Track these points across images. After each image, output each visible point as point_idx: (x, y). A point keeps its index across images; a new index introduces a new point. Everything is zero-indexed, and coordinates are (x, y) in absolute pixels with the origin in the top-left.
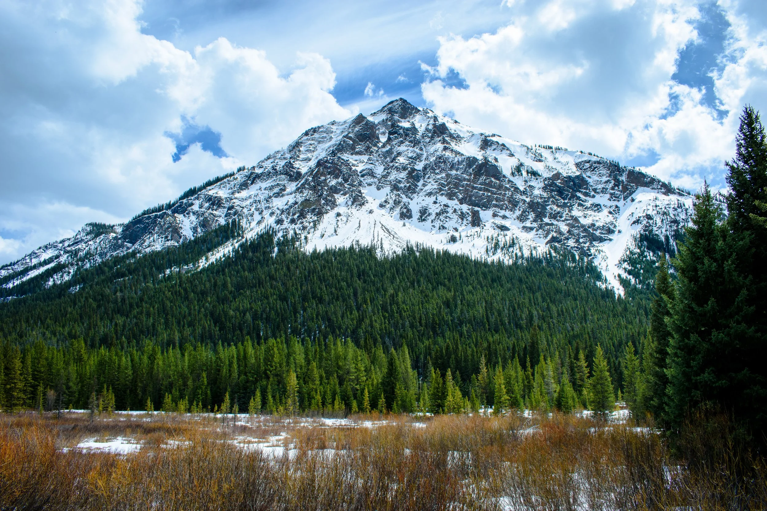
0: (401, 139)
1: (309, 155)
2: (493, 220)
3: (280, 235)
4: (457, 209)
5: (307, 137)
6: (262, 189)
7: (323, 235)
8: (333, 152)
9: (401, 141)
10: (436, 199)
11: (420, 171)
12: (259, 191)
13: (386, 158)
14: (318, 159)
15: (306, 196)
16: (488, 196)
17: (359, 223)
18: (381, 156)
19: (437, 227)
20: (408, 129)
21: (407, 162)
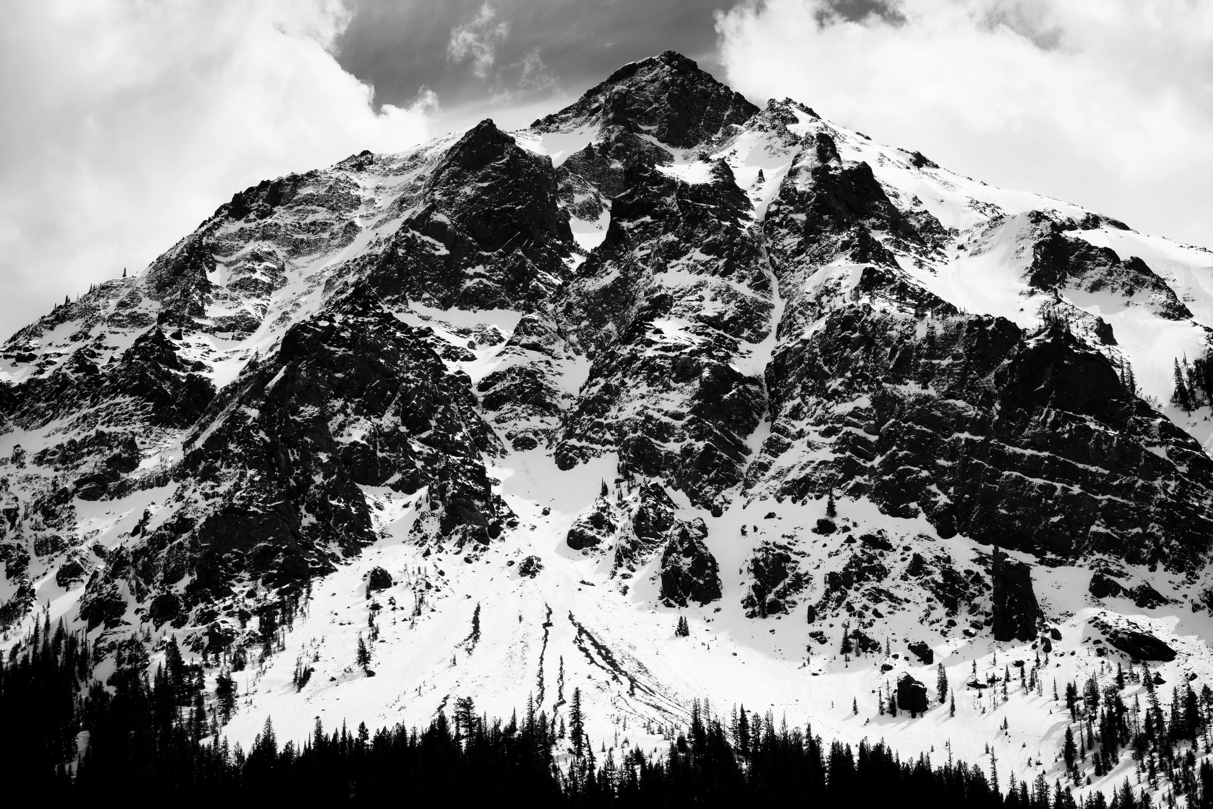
0: (671, 237)
1: (249, 305)
2: (1093, 611)
3: (104, 670)
4: (928, 557)
5: (241, 224)
6: (28, 460)
7: (307, 674)
8: (360, 289)
9: (671, 245)
10: (831, 511)
11: (753, 380)
12: (12, 468)
13: (598, 322)
14: (289, 326)
15: (229, 495)
16: (1067, 497)
17: (476, 621)
18: (578, 312)
19: (836, 636)
20: (700, 192)
21: (698, 340)
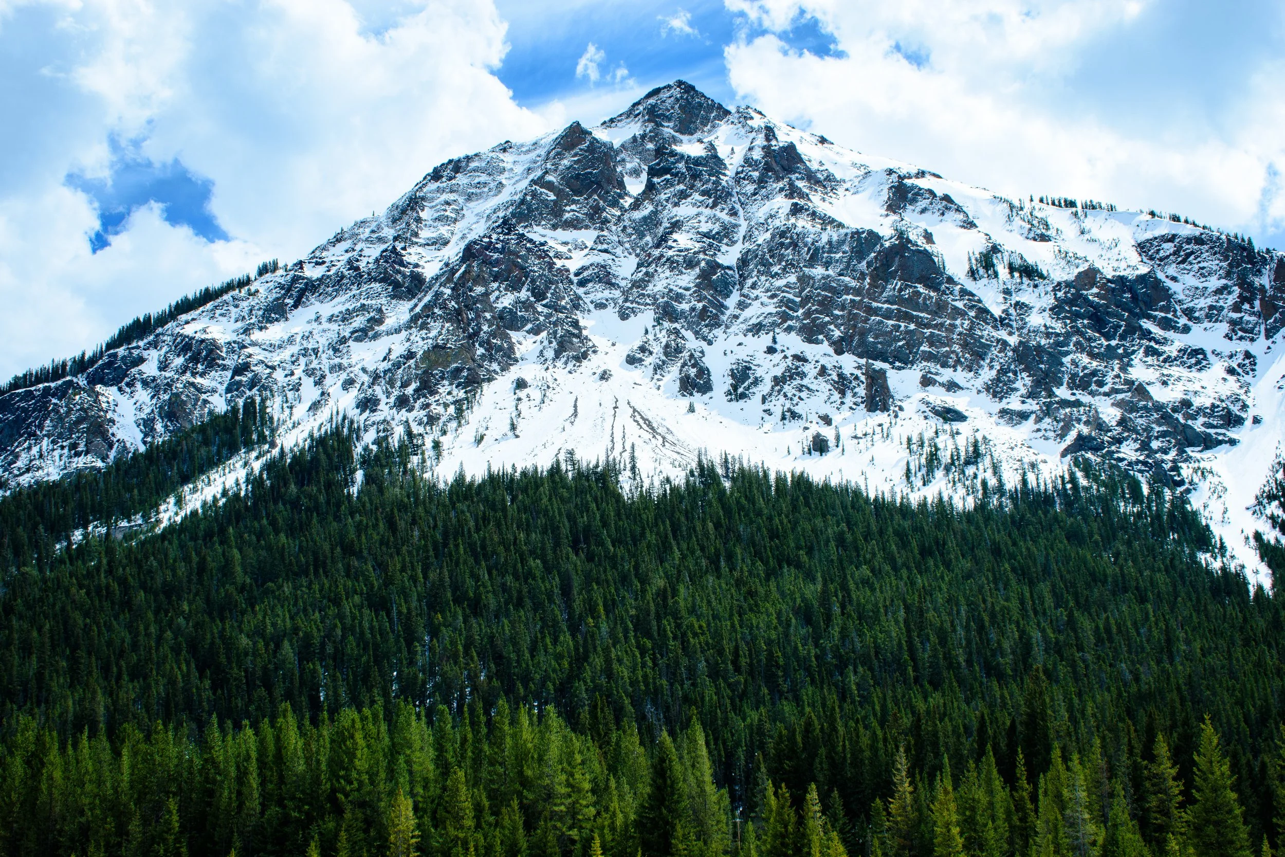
0: (682, 187)
1: (444, 230)
2: (922, 395)
3: (369, 437)
4: (829, 366)
5: (438, 184)
6: (324, 320)
7: (482, 437)
8: (505, 221)
9: (682, 192)
10: (774, 341)
11: (729, 268)
12: (315, 325)
13: (641, 236)
14: (467, 242)
15: (436, 338)
16: (908, 332)
17: (575, 406)
18: (629, 231)
19: (778, 411)
20: (697, 161)
21: (698, 245)
